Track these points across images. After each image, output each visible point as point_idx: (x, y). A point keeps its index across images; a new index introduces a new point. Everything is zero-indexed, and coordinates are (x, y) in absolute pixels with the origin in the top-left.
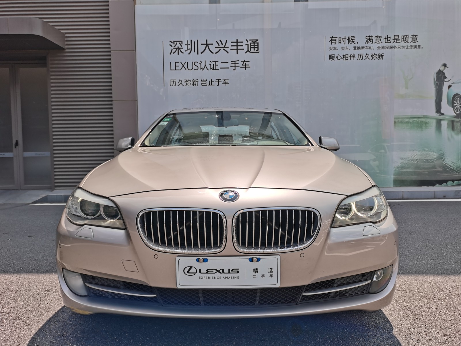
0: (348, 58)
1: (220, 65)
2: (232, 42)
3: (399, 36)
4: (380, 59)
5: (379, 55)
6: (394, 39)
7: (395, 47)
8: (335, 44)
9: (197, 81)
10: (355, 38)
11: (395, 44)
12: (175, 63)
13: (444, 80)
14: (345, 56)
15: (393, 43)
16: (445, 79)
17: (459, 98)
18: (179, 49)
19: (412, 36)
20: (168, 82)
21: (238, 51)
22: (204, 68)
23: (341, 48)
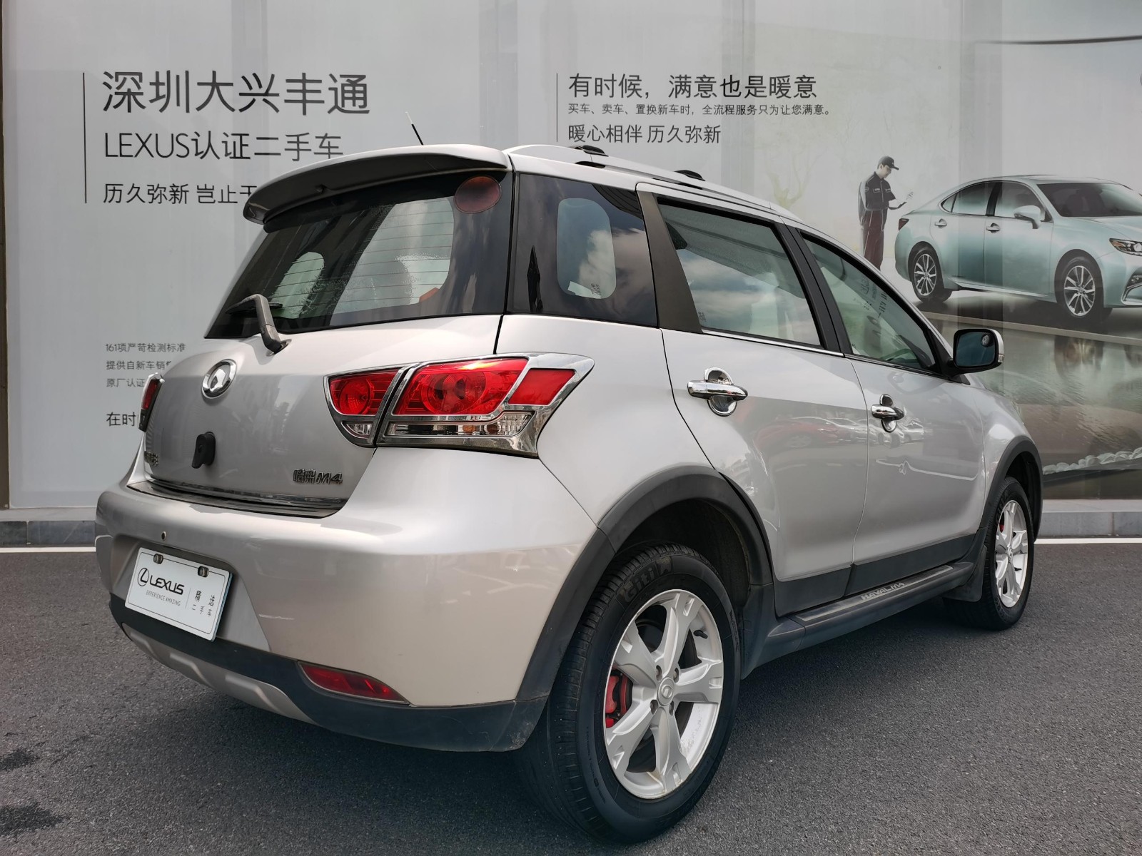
0: (621, 135)
1: (253, 146)
2: (288, 81)
3: (762, 77)
4: (710, 141)
5: (709, 130)
6: (748, 86)
7: (752, 108)
8: (585, 96)
9: (184, 189)
10: (641, 81)
11: (751, 100)
12: (121, 135)
13: (887, 205)
14: (613, 131)
15: (746, 97)
16: (890, 202)
17: (928, 256)
18: (132, 97)
19: (799, 80)
20: (97, 191)
21: (308, 105)
22: (205, 152)
23: (602, 109)
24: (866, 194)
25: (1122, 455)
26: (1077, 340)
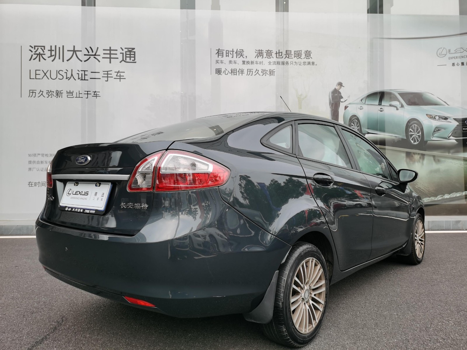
0: (236, 73)
1: (89, 75)
2: (104, 50)
3: (291, 51)
4: (271, 75)
5: (270, 71)
6: (285, 54)
7: (287, 63)
9: (61, 92)
10: (244, 51)
11: (287, 60)
12: (36, 70)
14: (233, 71)
15: (285, 58)
16: (341, 99)
17: (356, 120)
18: (41, 55)
19: (305, 52)
20: (26, 93)
21: (112, 59)
22: (70, 77)
23: (229, 62)
24: (332, 96)
25: (433, 199)
26: (414, 153)
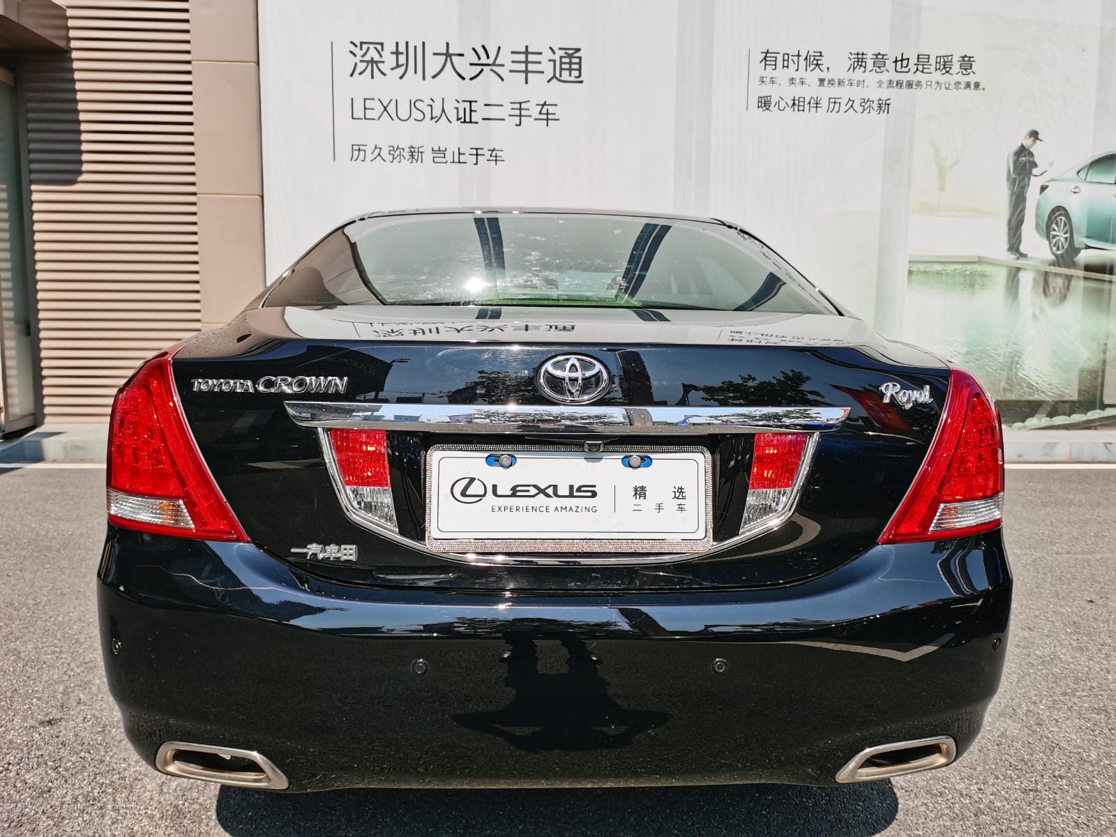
0: (804, 106)
1: (480, 112)
2: (513, 53)
3: (929, 56)
4: (882, 112)
5: (881, 102)
6: (916, 62)
7: (919, 84)
8: (773, 70)
9: (420, 150)
10: (823, 56)
11: (919, 76)
12: (365, 99)
13: (1031, 172)
14: (796, 102)
15: (915, 73)
16: (1034, 170)
17: (1063, 218)
18: (374, 65)
19: (961, 59)
20: (344, 151)
21: (529, 75)
22: (439, 117)
23: (788, 81)
24: (1015, 163)
